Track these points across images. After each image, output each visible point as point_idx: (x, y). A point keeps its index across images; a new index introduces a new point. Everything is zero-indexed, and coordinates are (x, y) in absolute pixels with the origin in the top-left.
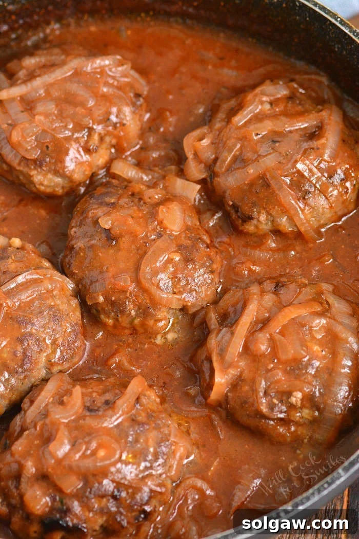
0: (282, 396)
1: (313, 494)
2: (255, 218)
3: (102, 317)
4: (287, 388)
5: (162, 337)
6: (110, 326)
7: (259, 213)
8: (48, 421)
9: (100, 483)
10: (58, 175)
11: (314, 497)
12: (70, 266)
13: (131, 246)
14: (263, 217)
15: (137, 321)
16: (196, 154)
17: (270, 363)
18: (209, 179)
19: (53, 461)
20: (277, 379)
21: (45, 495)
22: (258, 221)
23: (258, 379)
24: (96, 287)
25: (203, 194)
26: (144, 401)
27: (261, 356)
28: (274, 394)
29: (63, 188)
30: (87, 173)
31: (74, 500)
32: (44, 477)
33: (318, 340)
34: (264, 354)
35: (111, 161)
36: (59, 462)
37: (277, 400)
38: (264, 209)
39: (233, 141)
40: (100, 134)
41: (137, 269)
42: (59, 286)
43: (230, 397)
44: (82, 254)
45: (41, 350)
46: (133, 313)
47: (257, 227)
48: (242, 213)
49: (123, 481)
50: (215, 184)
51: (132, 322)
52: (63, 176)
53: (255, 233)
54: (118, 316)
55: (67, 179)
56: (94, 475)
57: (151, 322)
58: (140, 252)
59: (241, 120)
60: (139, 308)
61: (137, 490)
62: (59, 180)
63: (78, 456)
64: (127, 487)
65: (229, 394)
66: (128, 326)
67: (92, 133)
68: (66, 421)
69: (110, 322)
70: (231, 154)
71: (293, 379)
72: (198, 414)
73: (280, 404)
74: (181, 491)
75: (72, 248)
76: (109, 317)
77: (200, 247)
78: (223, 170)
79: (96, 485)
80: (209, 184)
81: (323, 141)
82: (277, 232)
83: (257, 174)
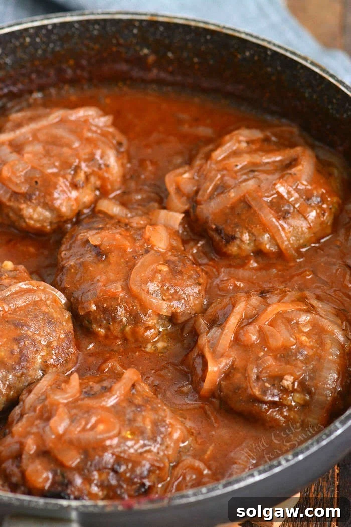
0: (274, 380)
1: (312, 444)
2: (237, 238)
3: (95, 326)
4: (278, 371)
5: (153, 345)
6: (102, 336)
7: (242, 234)
8: (47, 403)
9: (101, 456)
10: (47, 208)
11: (314, 446)
12: (61, 282)
13: (120, 260)
14: (246, 237)
15: (128, 328)
16: (178, 189)
17: (261, 351)
18: (191, 210)
19: (53, 437)
20: (269, 365)
21: (46, 469)
22: (242, 241)
23: (250, 366)
24: (88, 296)
25: (186, 226)
26: (140, 388)
27: (251, 345)
28: (265, 378)
29: (51, 223)
30: (74, 208)
31: (75, 472)
32: (45, 454)
33: (306, 332)
34: (254, 343)
35: (96, 201)
36: (60, 437)
37: (269, 384)
38: (247, 228)
39: (213, 172)
40: (85, 173)
41: (127, 278)
42: (51, 297)
43: (222, 385)
44: (73, 270)
45: (37, 350)
46: (125, 320)
47: (239, 247)
48: (226, 234)
49: (122, 455)
50: (198, 212)
51: (123, 331)
52: (52, 209)
53: (238, 255)
54: (110, 323)
55: (55, 212)
56: (94, 449)
57: (142, 329)
58: (130, 264)
59: (220, 155)
60: (130, 315)
61: (137, 463)
62: (47, 214)
63: (78, 429)
64: (127, 461)
65: (222, 382)
66: (120, 335)
67: (79, 171)
68: (65, 401)
69: (102, 331)
70: (212, 183)
71: (283, 364)
72: (191, 406)
73: (272, 388)
74: (179, 471)
75: (63, 267)
76: (100, 326)
77: (187, 263)
78: (205, 197)
79: (97, 457)
80: (192, 215)
81: (300, 167)
82: (259, 253)
83: (238, 197)
